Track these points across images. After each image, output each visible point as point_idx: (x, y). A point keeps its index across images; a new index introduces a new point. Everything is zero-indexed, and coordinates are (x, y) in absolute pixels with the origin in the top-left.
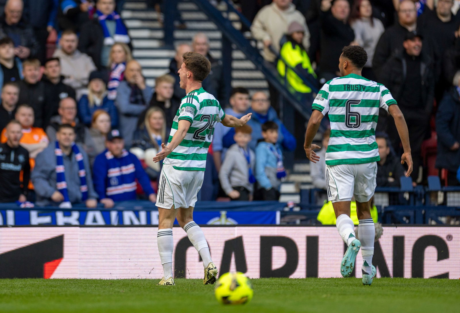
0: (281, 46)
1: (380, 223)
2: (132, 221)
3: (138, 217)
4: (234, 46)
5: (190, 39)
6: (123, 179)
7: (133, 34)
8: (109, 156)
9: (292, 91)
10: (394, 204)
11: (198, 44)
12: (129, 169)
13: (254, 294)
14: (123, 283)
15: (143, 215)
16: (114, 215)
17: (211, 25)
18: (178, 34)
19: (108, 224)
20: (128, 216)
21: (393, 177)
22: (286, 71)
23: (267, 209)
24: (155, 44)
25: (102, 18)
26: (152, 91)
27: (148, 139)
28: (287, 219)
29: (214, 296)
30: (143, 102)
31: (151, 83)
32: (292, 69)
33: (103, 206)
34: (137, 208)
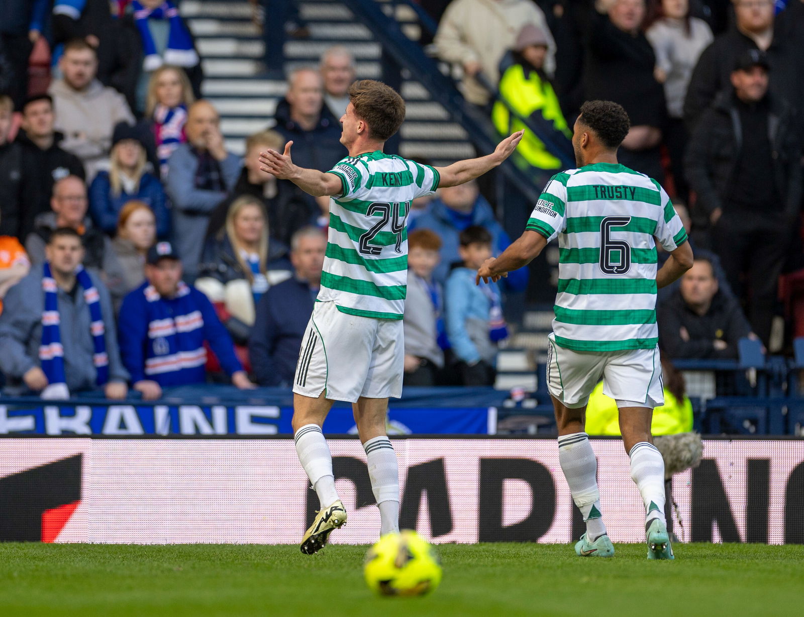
0: (502, 72)
1: (697, 433)
2: (197, 427)
3: (209, 418)
4: (406, 73)
5: (315, 59)
6: (178, 343)
7: (206, 47)
8: (152, 295)
9: (521, 165)
10: (726, 395)
11: (333, 68)
12: (191, 322)
13: (444, 576)
14: (179, 553)
15: (219, 414)
16: (161, 413)
17: (359, 31)
18: (294, 49)
19: (149, 432)
20: (190, 416)
21: (724, 338)
22: (510, 124)
23: (469, 403)
24: (246, 68)
25: (141, 15)
26: (241, 163)
27: (232, 262)
28: (510, 423)
29: (363, 579)
30: (222, 185)
31: (238, 147)
32: (524, 121)
33: (140, 395)
34: (208, 400)
